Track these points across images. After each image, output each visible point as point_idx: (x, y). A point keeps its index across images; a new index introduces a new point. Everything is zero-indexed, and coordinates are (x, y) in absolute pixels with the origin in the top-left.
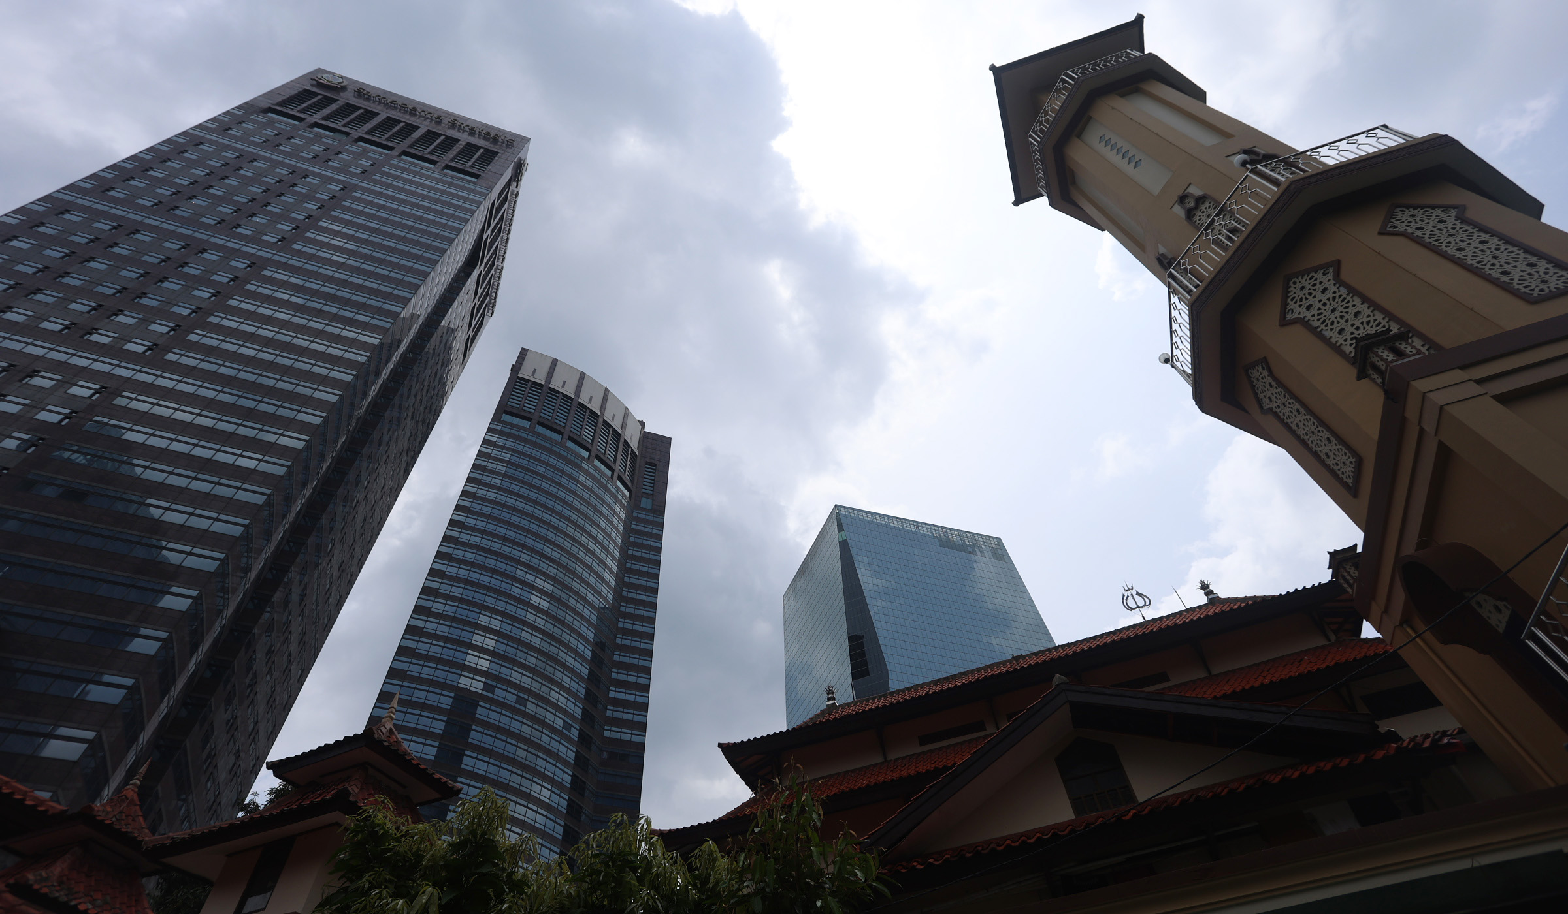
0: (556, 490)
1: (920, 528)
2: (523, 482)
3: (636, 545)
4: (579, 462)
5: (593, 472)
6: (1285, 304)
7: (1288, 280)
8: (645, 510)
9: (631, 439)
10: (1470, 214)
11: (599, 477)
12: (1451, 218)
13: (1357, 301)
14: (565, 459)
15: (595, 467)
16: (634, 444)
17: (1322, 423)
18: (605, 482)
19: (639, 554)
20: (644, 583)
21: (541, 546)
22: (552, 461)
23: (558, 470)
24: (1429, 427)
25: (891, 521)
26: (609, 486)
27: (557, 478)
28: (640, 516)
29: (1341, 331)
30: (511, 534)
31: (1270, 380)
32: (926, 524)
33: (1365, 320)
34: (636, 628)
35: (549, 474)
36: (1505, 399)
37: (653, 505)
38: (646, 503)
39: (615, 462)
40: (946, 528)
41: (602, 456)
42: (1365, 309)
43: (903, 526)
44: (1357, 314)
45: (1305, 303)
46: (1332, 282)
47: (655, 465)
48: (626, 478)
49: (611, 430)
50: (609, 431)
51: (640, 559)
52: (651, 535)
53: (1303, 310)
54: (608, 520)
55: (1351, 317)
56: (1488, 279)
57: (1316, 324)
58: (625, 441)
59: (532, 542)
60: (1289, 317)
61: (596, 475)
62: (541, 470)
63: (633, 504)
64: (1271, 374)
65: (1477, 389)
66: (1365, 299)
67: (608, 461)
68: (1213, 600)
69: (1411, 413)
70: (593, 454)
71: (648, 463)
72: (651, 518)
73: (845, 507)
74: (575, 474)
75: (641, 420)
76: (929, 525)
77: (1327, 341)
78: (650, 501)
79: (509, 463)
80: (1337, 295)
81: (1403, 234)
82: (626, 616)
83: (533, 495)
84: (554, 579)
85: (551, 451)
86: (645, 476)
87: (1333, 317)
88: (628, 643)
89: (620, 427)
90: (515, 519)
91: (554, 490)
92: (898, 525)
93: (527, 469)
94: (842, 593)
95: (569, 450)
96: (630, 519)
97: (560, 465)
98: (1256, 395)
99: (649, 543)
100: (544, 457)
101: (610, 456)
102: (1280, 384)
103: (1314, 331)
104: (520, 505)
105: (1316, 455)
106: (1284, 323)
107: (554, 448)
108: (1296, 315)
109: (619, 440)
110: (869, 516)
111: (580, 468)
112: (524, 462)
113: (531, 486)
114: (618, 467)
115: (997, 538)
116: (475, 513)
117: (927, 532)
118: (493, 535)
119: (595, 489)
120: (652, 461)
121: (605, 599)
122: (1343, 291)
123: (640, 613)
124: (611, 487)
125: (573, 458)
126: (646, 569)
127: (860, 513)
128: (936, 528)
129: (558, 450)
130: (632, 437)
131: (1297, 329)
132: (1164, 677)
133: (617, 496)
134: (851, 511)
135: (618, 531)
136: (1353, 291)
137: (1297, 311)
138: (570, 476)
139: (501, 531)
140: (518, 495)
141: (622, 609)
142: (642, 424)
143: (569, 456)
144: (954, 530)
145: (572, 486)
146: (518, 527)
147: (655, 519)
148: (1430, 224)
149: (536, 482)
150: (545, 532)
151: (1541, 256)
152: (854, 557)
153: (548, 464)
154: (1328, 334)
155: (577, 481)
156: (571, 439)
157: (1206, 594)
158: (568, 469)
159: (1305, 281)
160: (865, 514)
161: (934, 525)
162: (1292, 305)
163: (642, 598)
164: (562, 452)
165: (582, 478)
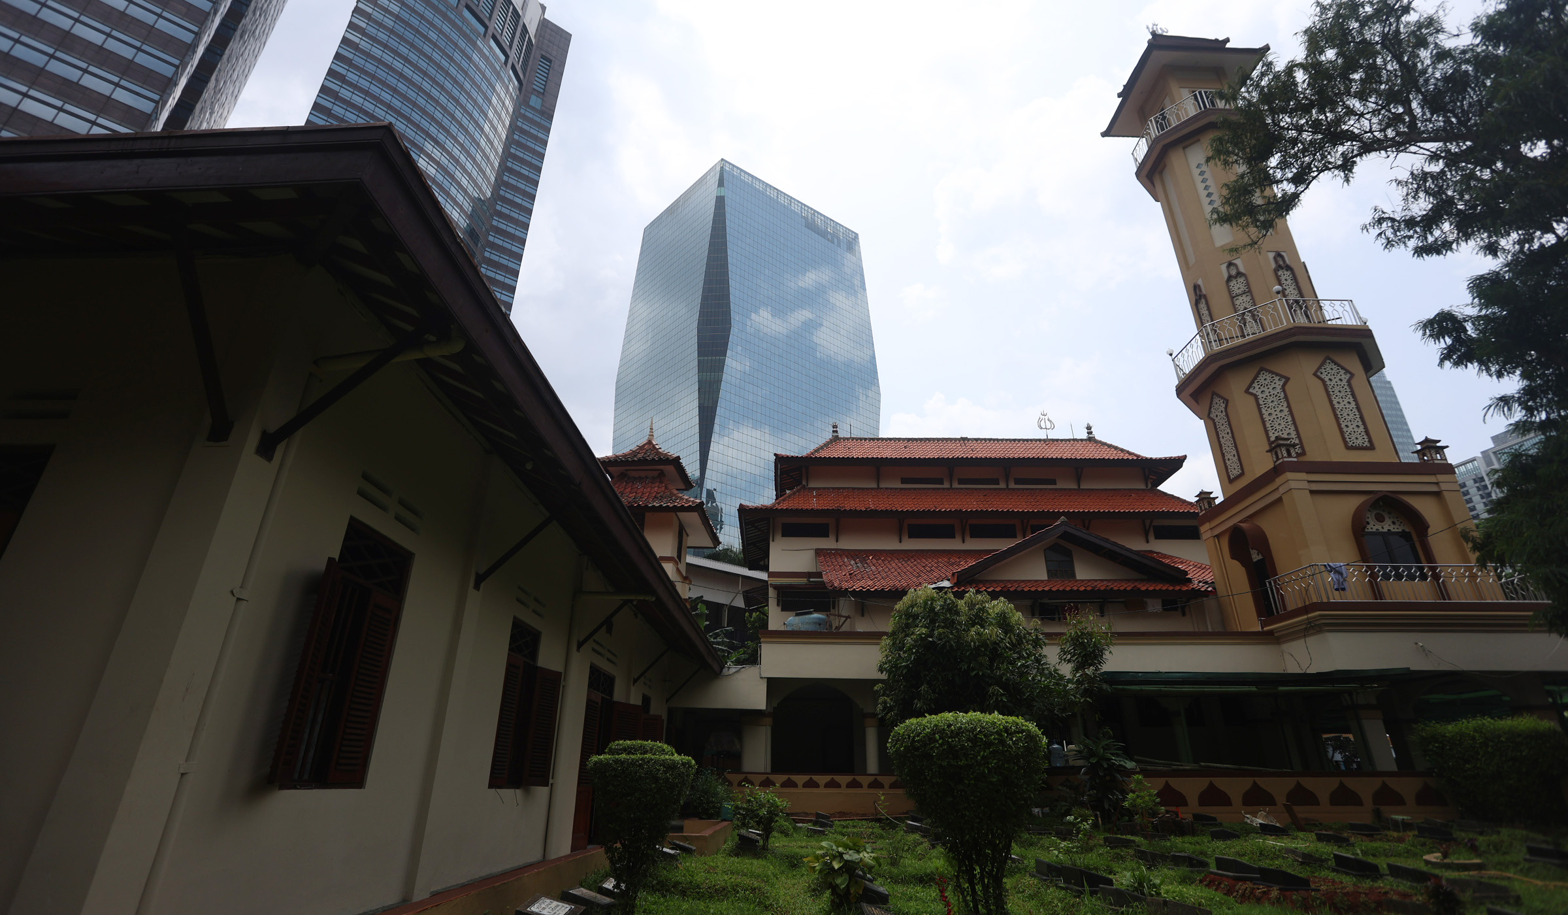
0: (447, 65)
1: (793, 204)
2: (412, 45)
3: (519, 144)
4: (474, 38)
5: (488, 54)
6: (1253, 382)
7: (1262, 369)
8: (533, 108)
9: (530, 22)
10: (1353, 382)
11: (493, 61)
12: (1346, 377)
13: (1285, 404)
14: (459, 29)
15: (490, 47)
16: (532, 30)
17: (1236, 446)
18: (498, 68)
19: (521, 155)
20: (523, 187)
21: (427, 125)
22: (446, 29)
23: (451, 41)
24: (1282, 490)
25: (768, 189)
26: (502, 73)
27: (449, 51)
28: (527, 114)
29: (1270, 414)
30: (397, 103)
31: (1223, 410)
32: (798, 202)
33: (1283, 416)
34: (509, 230)
35: (442, 44)
36: (1312, 492)
37: (542, 105)
38: (535, 101)
39: (511, 46)
40: (815, 211)
41: (498, 37)
42: (1286, 410)
43: (777, 197)
44: (1281, 411)
45: (1262, 389)
46: (1280, 387)
47: (550, 61)
48: (518, 68)
49: (511, 7)
50: (509, 8)
51: (522, 161)
52: (536, 138)
53: (1260, 391)
54: (496, 111)
55: (1278, 410)
56: (1339, 425)
57: (1261, 402)
58: (524, 25)
59: (418, 118)
60: (1251, 390)
61: (491, 57)
62: (433, 35)
63: (522, 102)
64: (1226, 408)
65: (1305, 485)
66: (1289, 406)
67: (503, 44)
68: (1091, 439)
69: (1279, 481)
70: (490, 32)
71: (543, 57)
72: (539, 120)
73: (730, 164)
74: (469, 51)
75: (542, 3)
76: (801, 203)
77: (1261, 415)
78: (539, 101)
79: (397, 17)
80: (1279, 395)
81: (1323, 380)
82: (501, 215)
83: (423, 64)
84: (438, 163)
85: (445, 16)
86: (538, 71)
87: (1271, 404)
88: (500, 242)
89: (521, 6)
90: (402, 87)
91: (445, 64)
92: (773, 195)
93: (417, 31)
94: (707, 246)
95: (464, 20)
96: (516, 116)
97: (454, 36)
98: (1210, 408)
99: (533, 146)
100: (437, 21)
101: (505, 40)
102: (1227, 415)
103: (1258, 405)
104: (408, 72)
105: (1223, 455)
106: (1247, 391)
107: (449, 13)
108: (1254, 392)
109: (518, 21)
110: (750, 178)
111: (474, 44)
112: (414, 22)
113: (422, 52)
114: (513, 54)
115: (855, 233)
116: (357, 68)
117: (797, 209)
118: (377, 99)
119: (488, 73)
120: (548, 56)
121: (484, 195)
122: (1282, 395)
123: (515, 216)
124: (503, 76)
125: (468, 32)
126: (526, 173)
127: (742, 174)
128: (806, 208)
129: (453, 17)
130: (531, 22)
131: (1252, 399)
132: (1053, 482)
133: (508, 87)
134: (735, 169)
135: (504, 125)
136: (1286, 397)
137: (1256, 390)
138: (463, 52)
139: (386, 97)
140: (407, 60)
141: (498, 208)
142: (543, 8)
143: (464, 28)
144: (821, 215)
145: (465, 64)
146: (404, 97)
147: (542, 122)
148: (1335, 377)
149: (427, 49)
150: (433, 109)
151: (1364, 423)
152: (728, 216)
153: (441, 31)
154: (1264, 411)
155: (470, 59)
156: (468, 7)
157: (1088, 433)
158: (462, 43)
159: (1268, 376)
160: (746, 176)
161: (805, 205)
162: (1255, 385)
163: (519, 201)
164: (457, 21)
165: (475, 57)
